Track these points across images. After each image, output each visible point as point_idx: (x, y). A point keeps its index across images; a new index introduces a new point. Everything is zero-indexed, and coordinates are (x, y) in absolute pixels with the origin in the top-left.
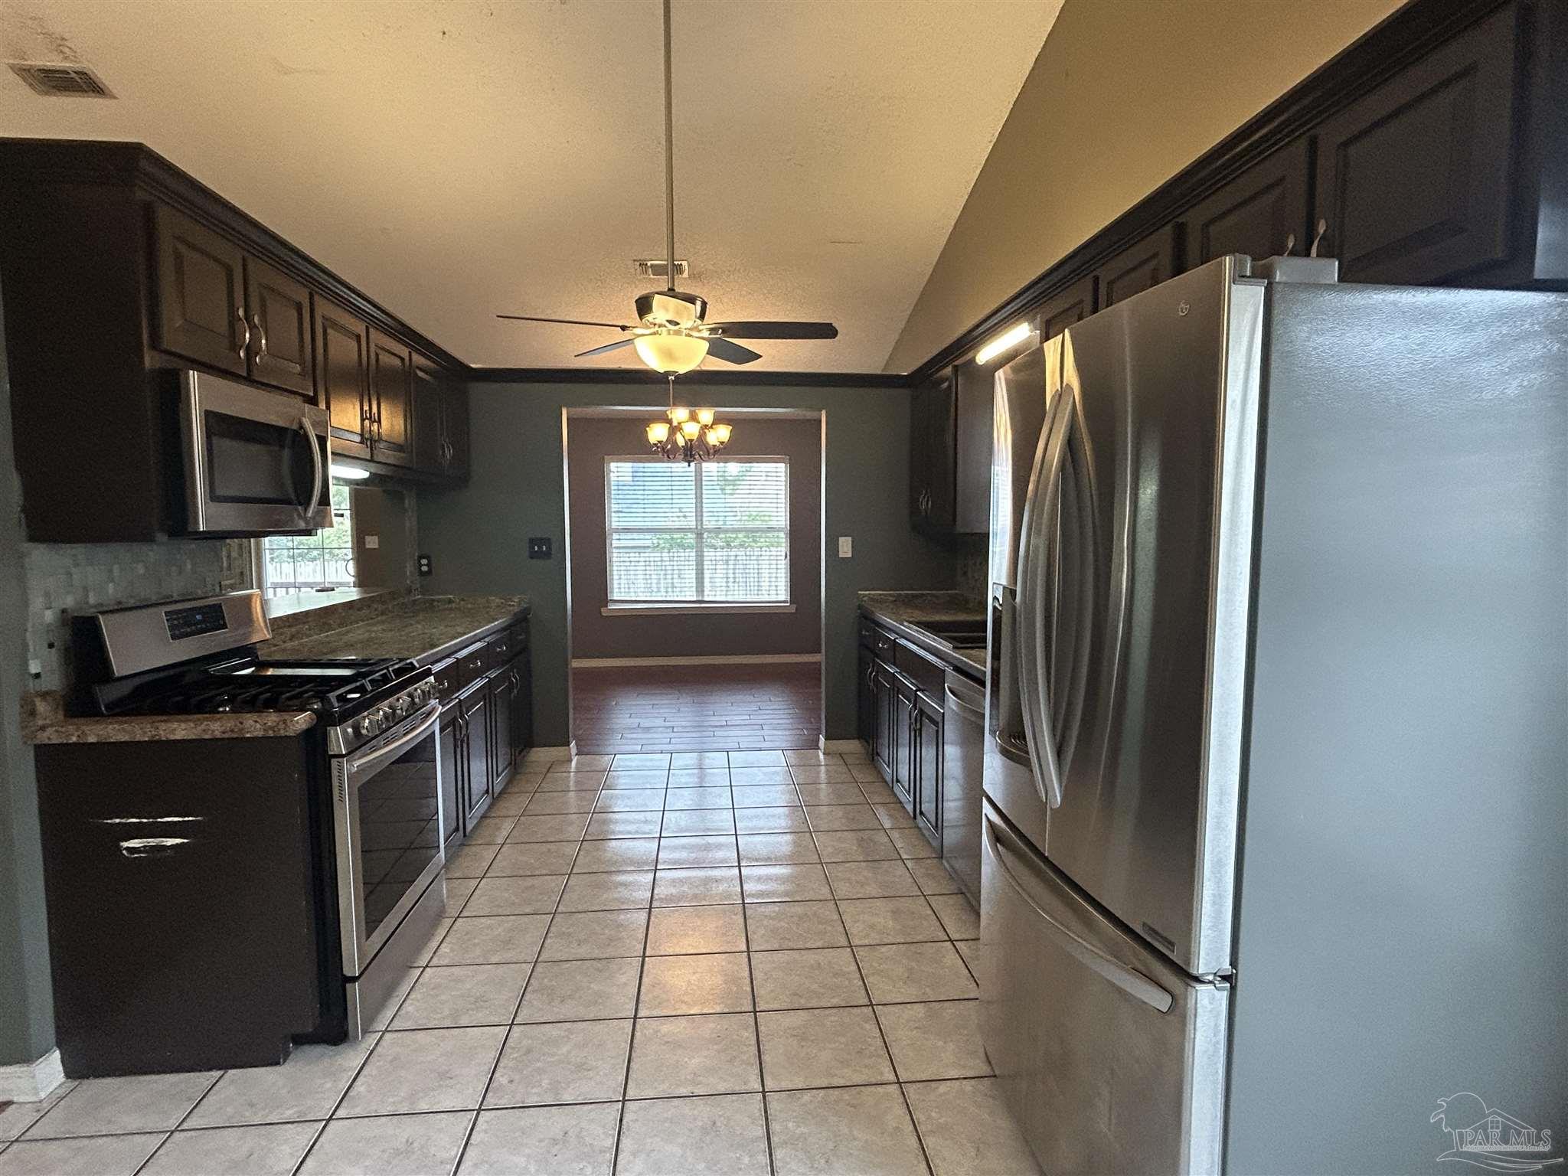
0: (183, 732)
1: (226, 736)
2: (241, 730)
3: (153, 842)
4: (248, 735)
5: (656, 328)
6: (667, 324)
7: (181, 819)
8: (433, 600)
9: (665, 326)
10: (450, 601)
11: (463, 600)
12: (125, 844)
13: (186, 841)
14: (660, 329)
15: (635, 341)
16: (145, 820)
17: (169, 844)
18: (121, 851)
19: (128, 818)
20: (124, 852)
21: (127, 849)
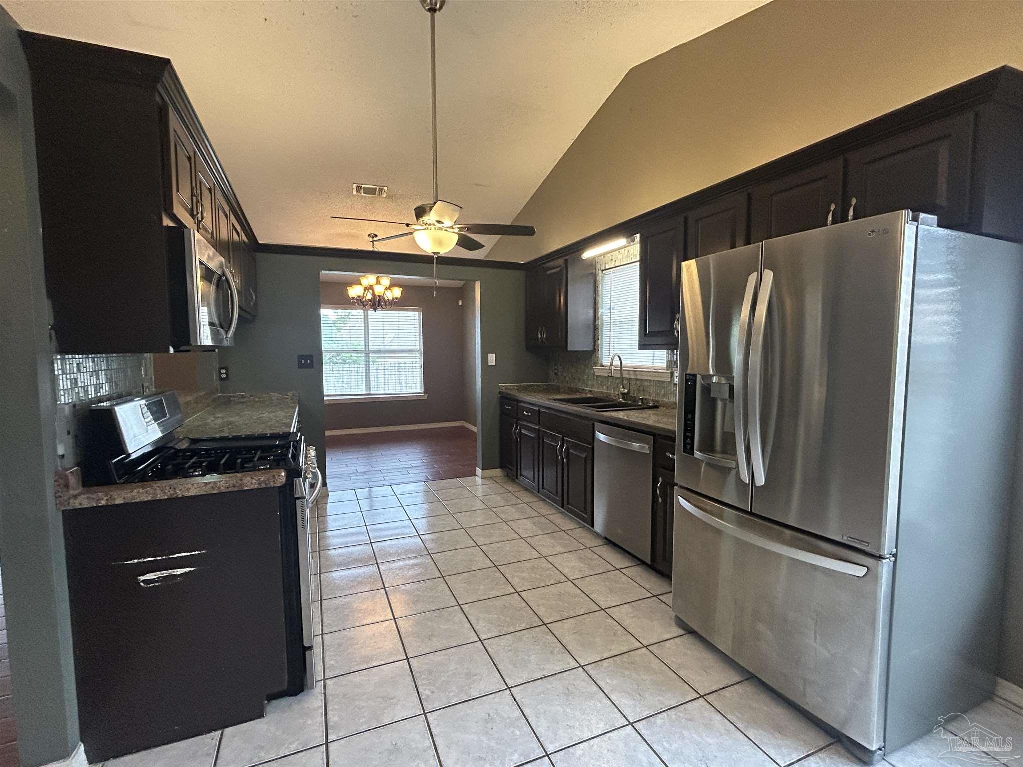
0: (196, 491)
1: (230, 490)
2: (241, 485)
3: (165, 573)
4: (246, 488)
5: (427, 226)
6: (436, 224)
7: (189, 554)
8: (231, 397)
9: (434, 225)
10: (243, 397)
11: (252, 396)
12: (142, 578)
13: (192, 569)
14: (429, 227)
15: (414, 233)
16: (159, 558)
17: (178, 573)
18: (139, 584)
19: (145, 558)
20: (142, 584)
21: (144, 581)
